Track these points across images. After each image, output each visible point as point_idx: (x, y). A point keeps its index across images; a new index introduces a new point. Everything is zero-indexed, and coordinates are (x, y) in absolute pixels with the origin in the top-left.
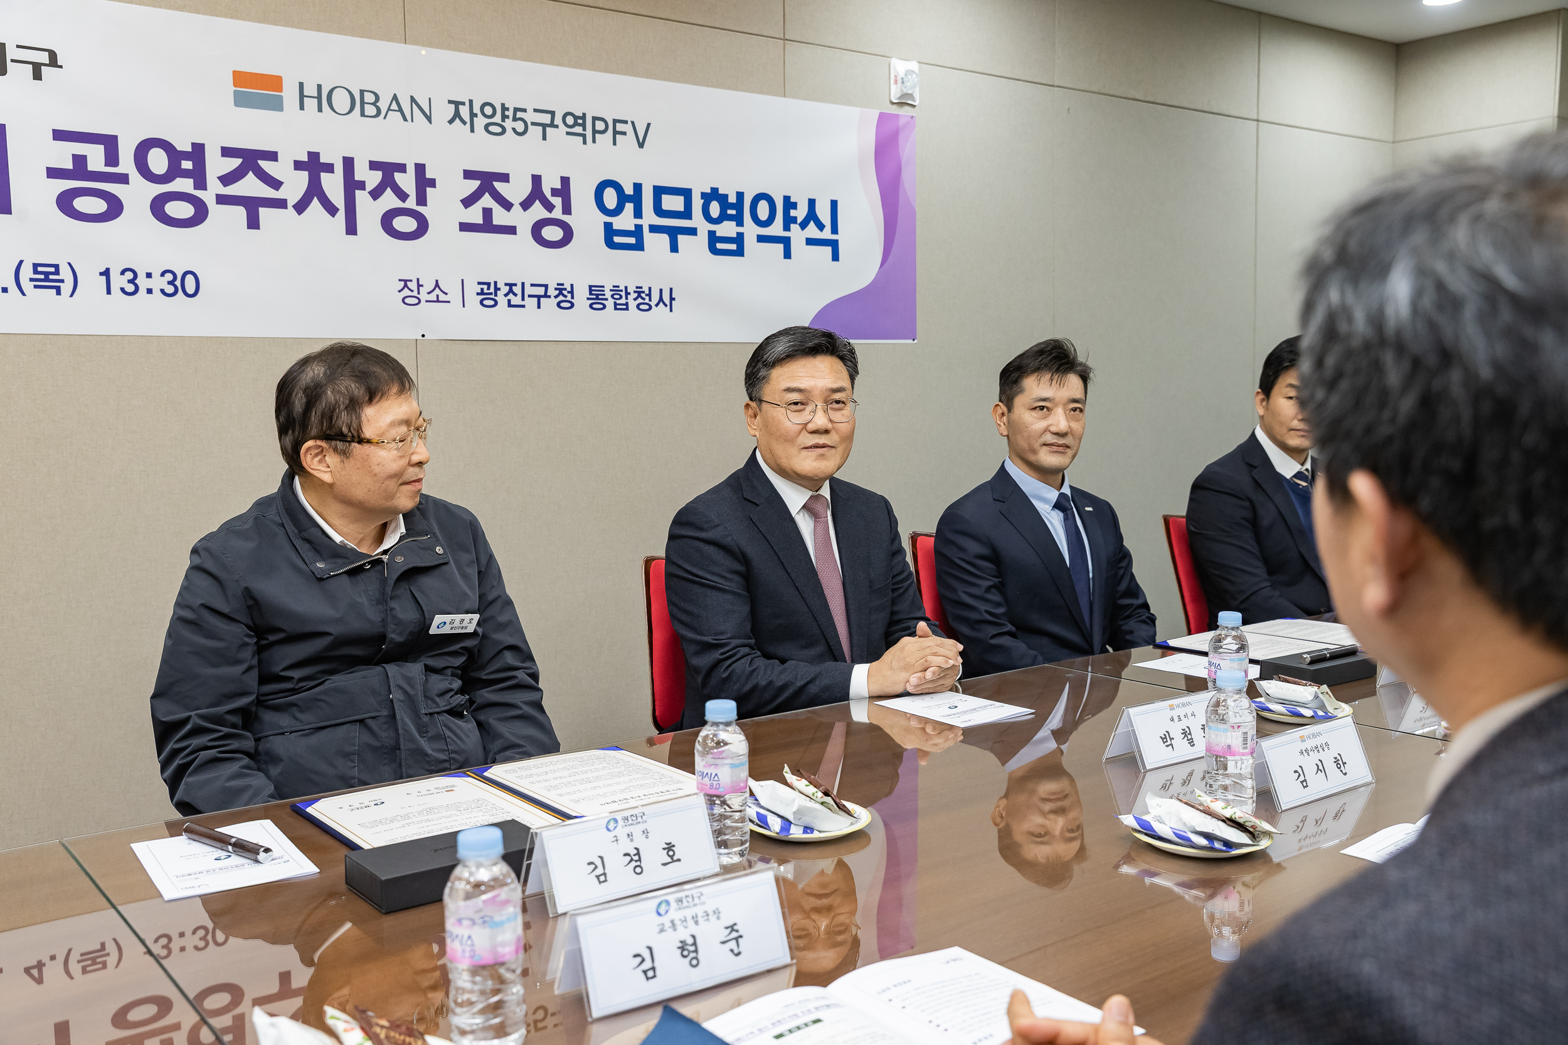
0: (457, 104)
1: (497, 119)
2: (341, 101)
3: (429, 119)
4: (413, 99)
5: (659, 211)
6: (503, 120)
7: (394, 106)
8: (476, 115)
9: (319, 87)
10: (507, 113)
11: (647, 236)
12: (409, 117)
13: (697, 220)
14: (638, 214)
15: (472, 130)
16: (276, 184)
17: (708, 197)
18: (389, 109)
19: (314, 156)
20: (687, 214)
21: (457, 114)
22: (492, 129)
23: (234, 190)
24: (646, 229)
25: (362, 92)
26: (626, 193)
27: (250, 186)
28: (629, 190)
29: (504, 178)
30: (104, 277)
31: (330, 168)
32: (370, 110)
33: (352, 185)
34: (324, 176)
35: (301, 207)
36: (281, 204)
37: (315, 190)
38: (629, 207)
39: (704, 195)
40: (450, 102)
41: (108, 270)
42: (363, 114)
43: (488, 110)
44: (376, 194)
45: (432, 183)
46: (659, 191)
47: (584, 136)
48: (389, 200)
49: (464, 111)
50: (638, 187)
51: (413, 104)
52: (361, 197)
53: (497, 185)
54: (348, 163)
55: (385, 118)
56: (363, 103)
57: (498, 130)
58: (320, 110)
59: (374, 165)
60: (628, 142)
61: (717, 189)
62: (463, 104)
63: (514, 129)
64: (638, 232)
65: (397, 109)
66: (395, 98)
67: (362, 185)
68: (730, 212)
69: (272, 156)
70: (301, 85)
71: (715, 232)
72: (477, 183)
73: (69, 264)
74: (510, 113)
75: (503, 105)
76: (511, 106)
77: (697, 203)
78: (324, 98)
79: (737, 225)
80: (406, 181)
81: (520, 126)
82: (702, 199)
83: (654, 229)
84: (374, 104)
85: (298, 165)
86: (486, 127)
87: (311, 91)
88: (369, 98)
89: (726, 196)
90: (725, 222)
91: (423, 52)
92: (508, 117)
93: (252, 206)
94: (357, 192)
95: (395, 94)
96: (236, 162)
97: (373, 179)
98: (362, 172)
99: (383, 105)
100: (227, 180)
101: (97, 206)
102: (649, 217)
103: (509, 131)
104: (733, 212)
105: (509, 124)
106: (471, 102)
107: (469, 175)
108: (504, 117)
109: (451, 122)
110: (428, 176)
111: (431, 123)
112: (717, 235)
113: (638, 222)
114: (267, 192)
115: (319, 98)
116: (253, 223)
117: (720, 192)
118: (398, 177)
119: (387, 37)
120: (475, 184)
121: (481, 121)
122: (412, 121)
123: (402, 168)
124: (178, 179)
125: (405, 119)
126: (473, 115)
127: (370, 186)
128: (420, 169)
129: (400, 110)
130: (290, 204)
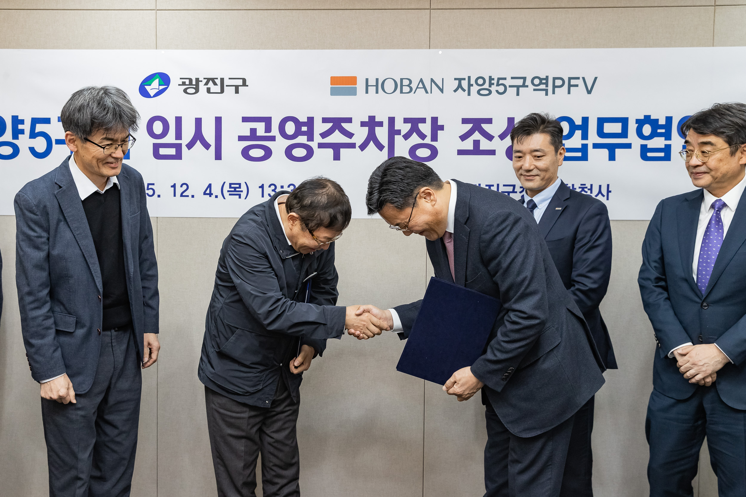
0: (460, 80)
1: (486, 86)
2: (389, 86)
3: (442, 90)
4: (432, 80)
5: (601, 133)
6: (490, 86)
7: (421, 85)
8: (472, 85)
9: (377, 80)
10: (493, 82)
11: (591, 151)
12: (429, 91)
13: (632, 137)
14: (585, 136)
15: (469, 94)
16: (350, 135)
17: (640, 123)
18: (417, 88)
19: (372, 118)
20: (624, 134)
21: (460, 86)
22: (482, 92)
23: (328, 140)
24: (590, 147)
25: (402, 80)
26: (576, 124)
27: (337, 137)
28: (578, 122)
29: (489, 121)
30: (261, 189)
31: (381, 124)
32: (406, 89)
33: (393, 132)
34: (377, 129)
35: (363, 147)
36: (353, 146)
37: (372, 137)
38: (578, 133)
39: (638, 121)
40: (455, 79)
41: (263, 185)
42: (401, 92)
43: (480, 81)
44: (407, 137)
45: (442, 128)
46: (601, 122)
47: (546, 91)
48: (415, 139)
49: (465, 84)
50: (585, 120)
51: (432, 83)
52: (398, 139)
53: (484, 126)
54: (392, 120)
55: (414, 93)
56: (402, 86)
57: (487, 92)
58: (377, 92)
59: (406, 120)
60: (580, 91)
61: (650, 116)
62: (464, 79)
63: (497, 91)
64: (585, 147)
65: (422, 87)
66: (421, 81)
67: (399, 132)
68: (659, 131)
69: (349, 120)
70: (367, 80)
71: (646, 145)
72: (470, 126)
73: (246, 183)
74: (495, 82)
75: (490, 77)
76: (496, 78)
77: (632, 127)
78: (380, 86)
79: (666, 140)
80: (426, 128)
81: (501, 89)
82: (636, 123)
83: (596, 146)
84: (408, 86)
85: (363, 124)
86: (478, 92)
87: (372, 82)
88: (406, 82)
89: (657, 120)
90: (655, 138)
91: (440, 52)
92: (493, 84)
93: (336, 148)
94: (396, 137)
95: (421, 79)
96: (329, 125)
97: (406, 128)
98: (399, 125)
99: (414, 86)
100: (324, 135)
101: (260, 153)
102: (593, 137)
103: (494, 92)
104: (663, 131)
105: (494, 88)
106: (469, 78)
107: (465, 121)
108: (491, 84)
109: (455, 91)
110: (439, 123)
111: (443, 93)
112: (648, 147)
113: (585, 142)
114: (346, 140)
115: (377, 86)
116: (337, 157)
117: (652, 118)
118: (421, 126)
119: (419, 46)
120: (469, 126)
121: (475, 89)
122: (431, 93)
123: (423, 120)
124: (299, 136)
125: (427, 92)
126: (470, 85)
127: (403, 133)
128: (434, 120)
129: (424, 87)
130: (357, 146)
